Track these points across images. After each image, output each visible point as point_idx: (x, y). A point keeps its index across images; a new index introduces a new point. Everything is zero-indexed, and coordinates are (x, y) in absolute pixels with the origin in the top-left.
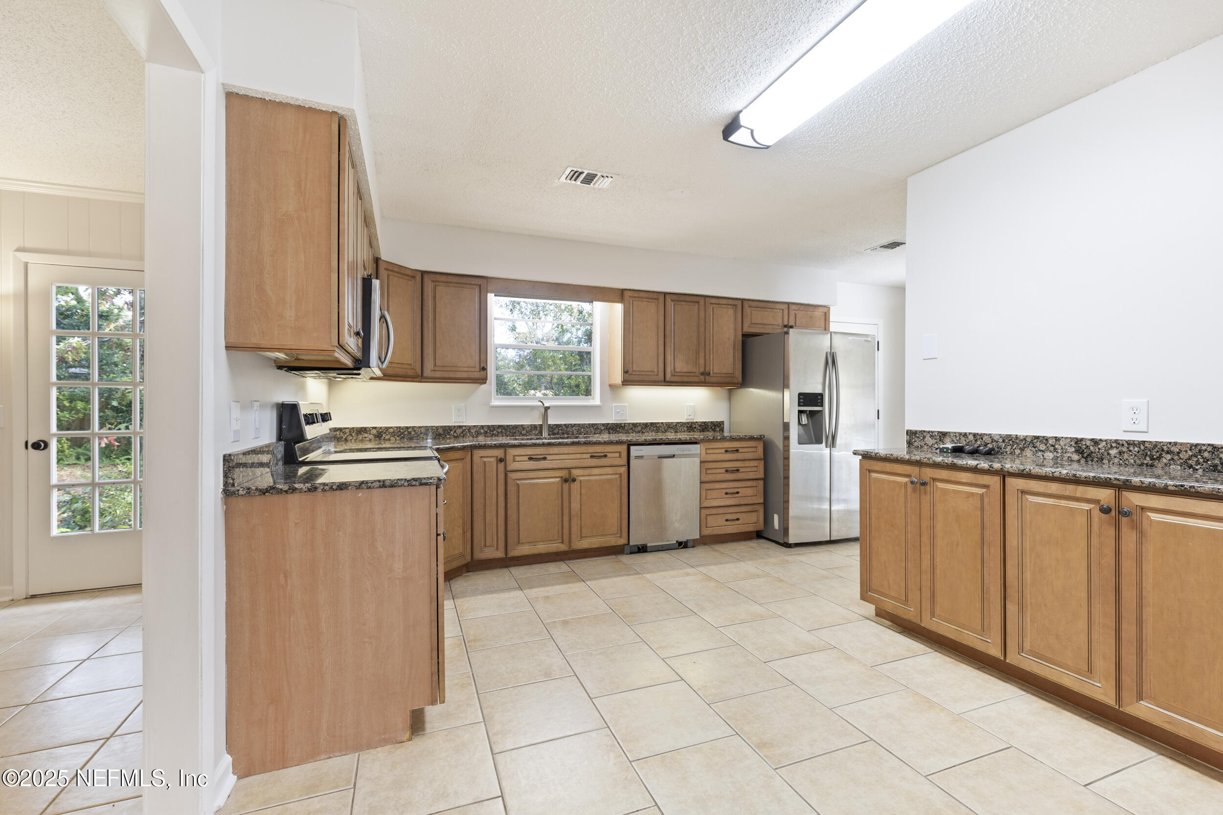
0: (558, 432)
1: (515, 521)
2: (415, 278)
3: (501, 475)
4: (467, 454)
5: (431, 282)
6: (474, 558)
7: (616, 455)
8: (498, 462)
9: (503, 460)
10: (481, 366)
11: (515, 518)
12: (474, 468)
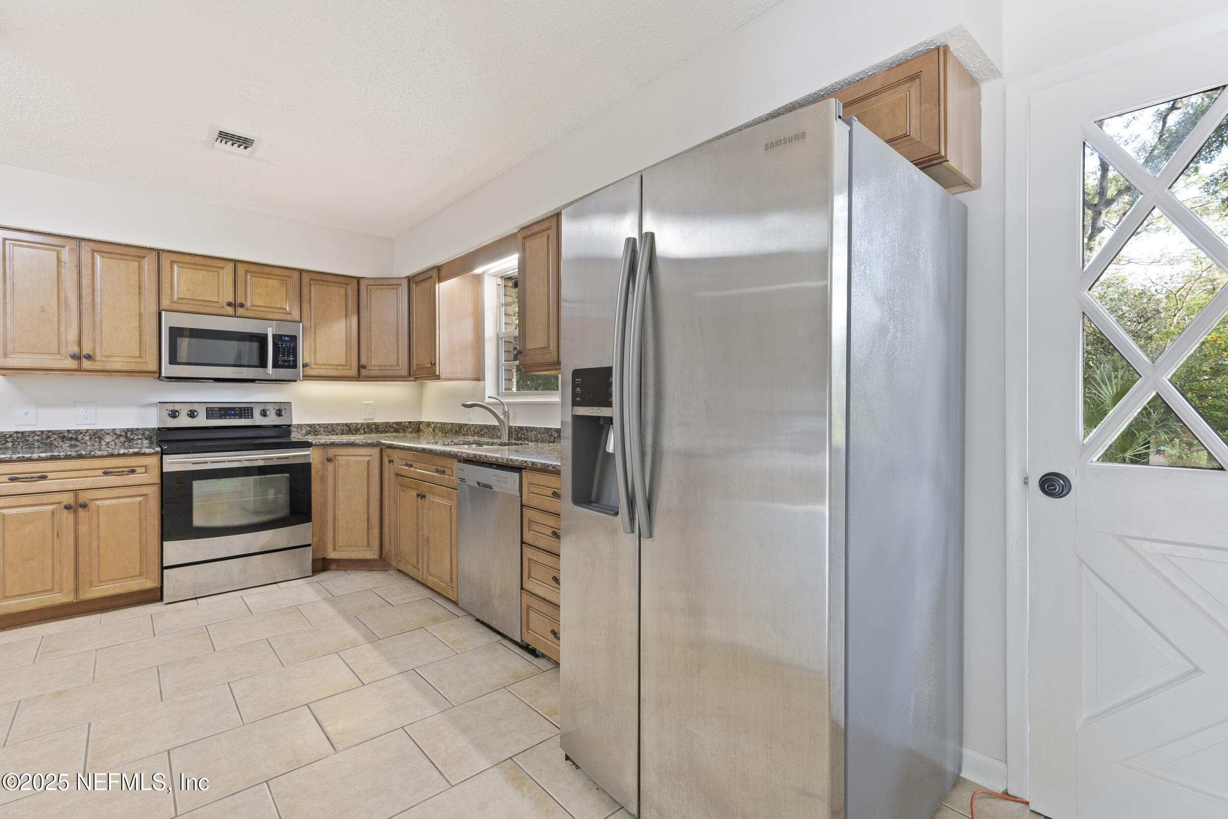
0: (521, 436)
1: (399, 529)
2: (401, 285)
3: (393, 477)
4: (375, 452)
5: (414, 285)
6: (383, 557)
7: (450, 473)
8: (390, 463)
9: (392, 461)
10: (432, 362)
11: (399, 526)
12: (383, 466)
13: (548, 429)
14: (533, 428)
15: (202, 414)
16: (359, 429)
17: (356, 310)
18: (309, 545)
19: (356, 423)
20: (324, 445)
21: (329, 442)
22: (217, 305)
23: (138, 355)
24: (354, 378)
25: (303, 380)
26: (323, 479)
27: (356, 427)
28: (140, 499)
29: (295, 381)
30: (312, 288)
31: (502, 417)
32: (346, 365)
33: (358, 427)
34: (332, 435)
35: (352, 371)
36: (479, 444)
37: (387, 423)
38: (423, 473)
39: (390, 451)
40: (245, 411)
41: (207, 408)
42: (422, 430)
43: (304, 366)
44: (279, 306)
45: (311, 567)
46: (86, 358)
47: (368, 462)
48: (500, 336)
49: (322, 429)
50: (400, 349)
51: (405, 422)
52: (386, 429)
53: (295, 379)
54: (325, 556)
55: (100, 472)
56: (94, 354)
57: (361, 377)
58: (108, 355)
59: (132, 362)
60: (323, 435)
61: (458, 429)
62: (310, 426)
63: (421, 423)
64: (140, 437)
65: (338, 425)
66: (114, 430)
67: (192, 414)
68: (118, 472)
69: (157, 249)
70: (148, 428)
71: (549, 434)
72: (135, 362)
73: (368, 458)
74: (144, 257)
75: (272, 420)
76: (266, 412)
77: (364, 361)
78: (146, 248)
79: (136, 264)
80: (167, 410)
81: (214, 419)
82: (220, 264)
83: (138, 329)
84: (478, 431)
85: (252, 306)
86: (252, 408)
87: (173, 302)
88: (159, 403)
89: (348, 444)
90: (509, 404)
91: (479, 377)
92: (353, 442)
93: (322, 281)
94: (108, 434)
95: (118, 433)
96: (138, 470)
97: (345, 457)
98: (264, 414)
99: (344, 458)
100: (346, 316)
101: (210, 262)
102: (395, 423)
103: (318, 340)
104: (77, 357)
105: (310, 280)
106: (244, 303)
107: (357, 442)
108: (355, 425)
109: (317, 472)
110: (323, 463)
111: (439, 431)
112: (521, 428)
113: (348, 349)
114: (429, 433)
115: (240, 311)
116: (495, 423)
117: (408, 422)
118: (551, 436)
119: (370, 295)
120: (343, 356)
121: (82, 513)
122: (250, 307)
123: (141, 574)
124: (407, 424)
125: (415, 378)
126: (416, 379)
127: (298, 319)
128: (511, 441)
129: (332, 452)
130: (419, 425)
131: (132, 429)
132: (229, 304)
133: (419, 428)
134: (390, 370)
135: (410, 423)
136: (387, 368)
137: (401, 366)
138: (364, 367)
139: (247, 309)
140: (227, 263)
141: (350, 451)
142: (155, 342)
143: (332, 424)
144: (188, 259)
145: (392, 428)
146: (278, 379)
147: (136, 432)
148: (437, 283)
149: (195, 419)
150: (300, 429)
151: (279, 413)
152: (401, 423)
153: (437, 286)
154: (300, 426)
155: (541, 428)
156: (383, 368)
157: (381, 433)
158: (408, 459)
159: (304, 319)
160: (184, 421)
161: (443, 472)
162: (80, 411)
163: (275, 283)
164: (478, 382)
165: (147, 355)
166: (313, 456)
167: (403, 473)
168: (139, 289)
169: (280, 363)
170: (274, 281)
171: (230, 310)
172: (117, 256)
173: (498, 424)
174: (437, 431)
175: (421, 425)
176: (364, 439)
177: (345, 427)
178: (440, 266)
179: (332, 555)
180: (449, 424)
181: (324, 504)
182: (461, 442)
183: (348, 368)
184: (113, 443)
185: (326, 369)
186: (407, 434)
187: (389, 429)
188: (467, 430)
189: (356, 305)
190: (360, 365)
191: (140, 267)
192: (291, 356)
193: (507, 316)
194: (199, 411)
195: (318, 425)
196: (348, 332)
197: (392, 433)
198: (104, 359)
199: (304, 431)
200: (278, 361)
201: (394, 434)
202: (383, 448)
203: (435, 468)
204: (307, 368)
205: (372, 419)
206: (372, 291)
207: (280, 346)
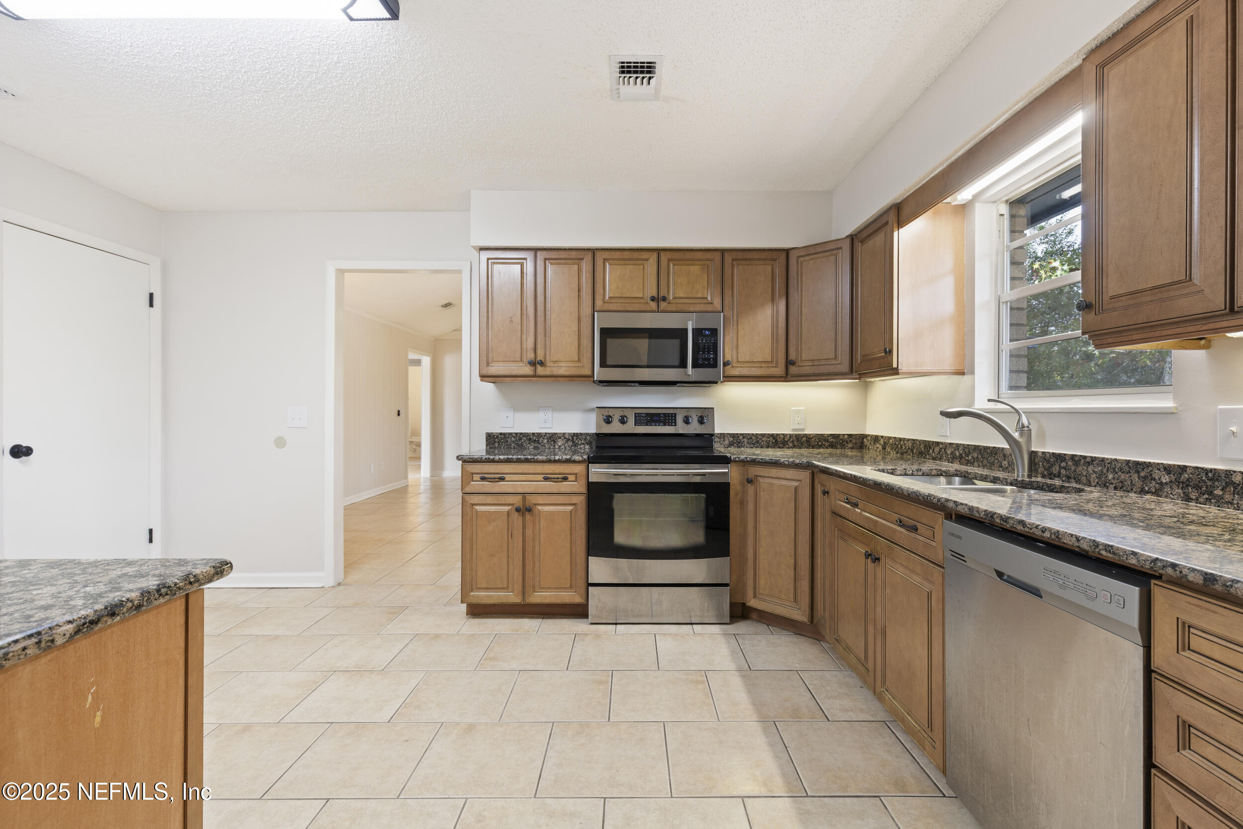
0: (1059, 472)
1: (836, 594)
2: (841, 248)
3: (828, 516)
4: (805, 475)
5: (860, 244)
6: (815, 622)
7: (930, 534)
8: (824, 495)
9: (828, 493)
10: (886, 349)
11: (836, 589)
12: (816, 497)
13: (1137, 463)
14: (1093, 459)
15: (631, 420)
16: (787, 442)
17: (784, 291)
18: (726, 585)
19: (783, 434)
20: (744, 463)
21: (750, 457)
22: (642, 301)
23: (577, 359)
24: (781, 377)
25: (724, 381)
26: (742, 503)
27: (784, 439)
28: (571, 508)
29: (716, 383)
30: (735, 270)
31: (1016, 435)
32: (772, 362)
33: (786, 440)
34: (756, 447)
35: (778, 369)
36: (967, 479)
37: (821, 434)
38: (876, 522)
39: (824, 477)
40: (668, 417)
41: (635, 414)
42: (866, 446)
43: (726, 364)
44: (700, 296)
45: (729, 612)
46: (539, 364)
47: (796, 488)
48: (1003, 300)
49: (745, 440)
50: (839, 337)
51: (844, 435)
52: (820, 443)
53: (715, 380)
54: (745, 602)
55: (541, 477)
56: (545, 361)
57: (789, 377)
58: (555, 360)
59: (572, 366)
60: (747, 447)
61: (923, 449)
62: (733, 436)
63: (866, 436)
64: (583, 442)
65: (763, 435)
66: (564, 434)
67: (623, 421)
68: (554, 478)
69: (593, 249)
70: (589, 433)
71: (1142, 474)
72: (575, 367)
73: (797, 484)
74: (582, 259)
75: (694, 428)
76: (688, 419)
77: (792, 356)
78: (584, 249)
79: (576, 267)
80: (603, 415)
81: (641, 425)
82: (645, 255)
83: (577, 333)
84: (961, 455)
85: (674, 298)
86: (675, 414)
87: (605, 302)
88: (597, 407)
89: (771, 463)
90: (1029, 413)
91: (963, 369)
92: (777, 461)
93: (746, 259)
94: (560, 438)
95: (567, 437)
96: (571, 478)
97: (770, 479)
98: (687, 421)
99: (767, 480)
100: (773, 300)
101: (636, 255)
102: (831, 435)
103: (740, 333)
104: (533, 364)
105: (733, 260)
106: (666, 296)
107: (782, 460)
108: (782, 436)
109: (737, 495)
110: (742, 484)
111: (891, 449)
112: (1060, 457)
113: (775, 342)
114: (876, 451)
115: (663, 305)
116: (1003, 444)
117: (848, 435)
118: (1149, 478)
119: (802, 268)
120: (768, 350)
121: (528, 516)
122: (672, 300)
123: (571, 587)
124: (846, 437)
125: (859, 374)
126: (861, 376)
127: (720, 309)
128: (1033, 479)
129: (754, 471)
130: (863, 439)
131: (577, 433)
132: (653, 299)
133: (862, 443)
134: (826, 365)
135: (850, 436)
136: (821, 363)
137: (840, 359)
138: (793, 363)
139: (669, 303)
140: (651, 253)
141: (774, 472)
142: (590, 345)
143: (757, 434)
144: (617, 255)
145: (828, 441)
146: (698, 380)
147: (580, 437)
148: (896, 229)
149: (625, 425)
150: (722, 440)
151: (701, 421)
152: (839, 435)
153: (896, 234)
154: (723, 436)
155: (1116, 460)
156: (816, 363)
157: (813, 447)
158: (852, 494)
159: (726, 309)
160: (616, 428)
161: (915, 529)
162: (541, 415)
163: (695, 269)
164: (960, 377)
165: (584, 359)
166: (732, 474)
167: (843, 513)
168: (579, 292)
169: (700, 362)
170: (696, 267)
171: (653, 305)
172: (563, 261)
173: (1008, 447)
174: (888, 449)
175: (865, 440)
176: (793, 457)
177: (771, 439)
178: (900, 203)
179: (752, 603)
180: (908, 440)
181: (744, 536)
182: (934, 472)
183: (774, 365)
184: (563, 447)
185: (750, 367)
186: (847, 451)
187: (824, 443)
188: (940, 451)
189: (784, 285)
190: (789, 360)
191: (579, 270)
192: (712, 353)
193: (1015, 266)
194: (628, 416)
195: (742, 434)
196: (775, 320)
197: (827, 448)
198: (552, 365)
199: (727, 442)
200: (699, 359)
201: (829, 450)
202: (816, 472)
203: (896, 517)
204: (728, 367)
205: (803, 430)
206: (804, 263)
207: (700, 341)
